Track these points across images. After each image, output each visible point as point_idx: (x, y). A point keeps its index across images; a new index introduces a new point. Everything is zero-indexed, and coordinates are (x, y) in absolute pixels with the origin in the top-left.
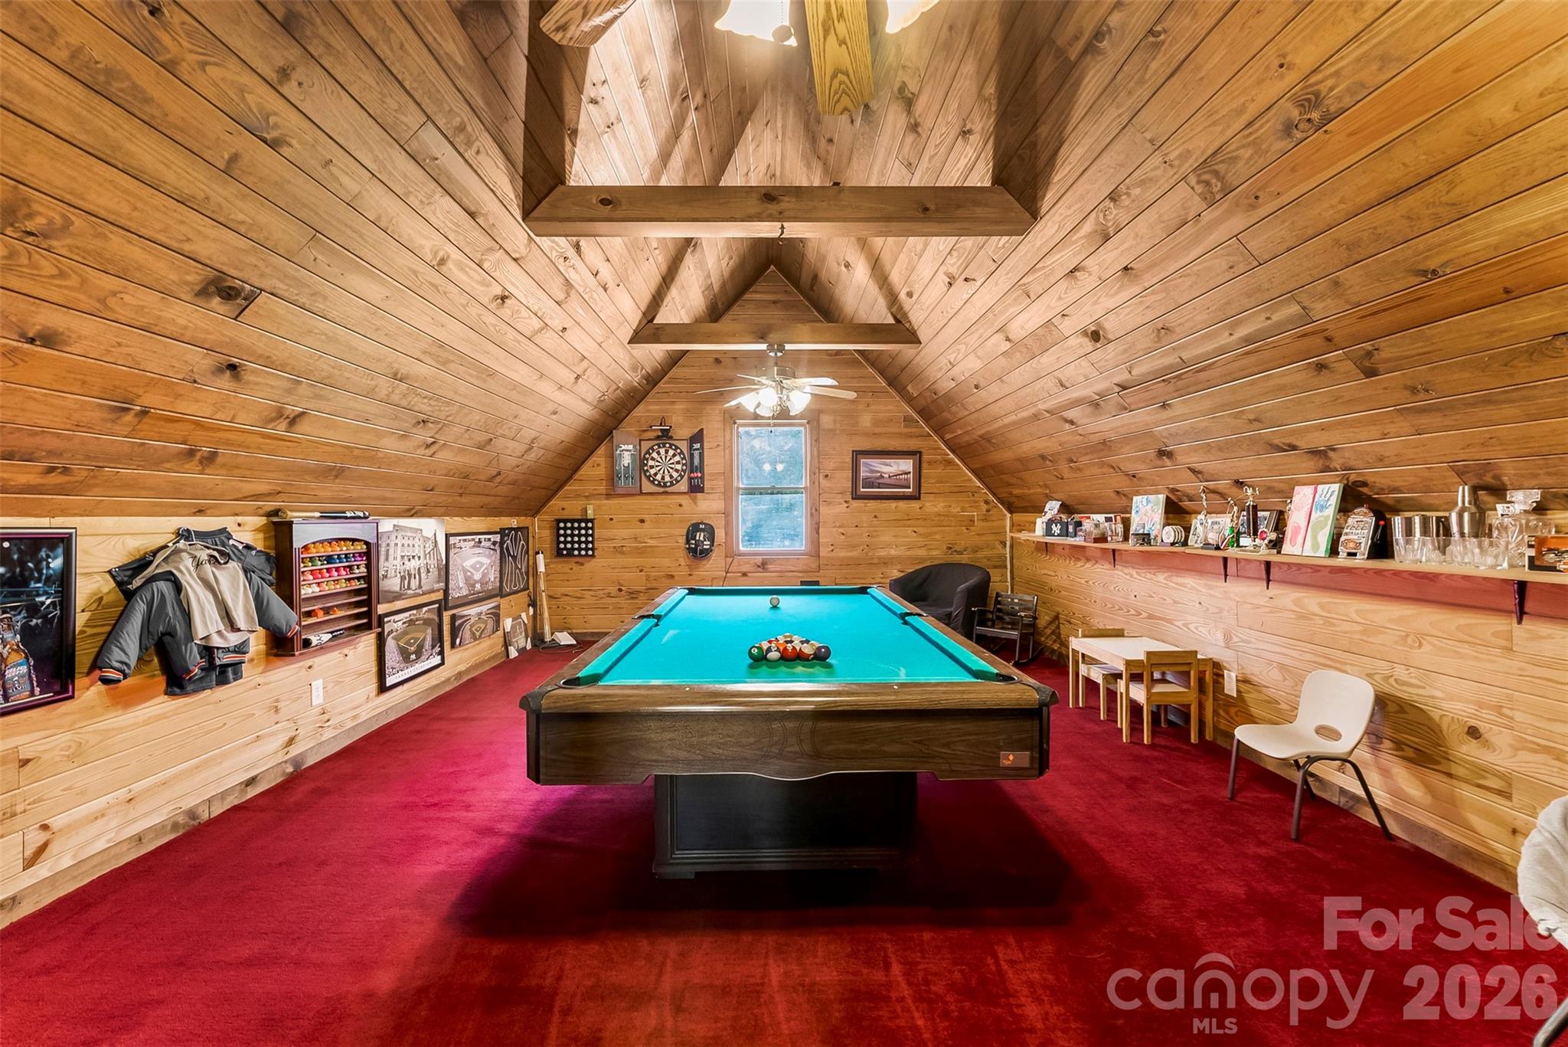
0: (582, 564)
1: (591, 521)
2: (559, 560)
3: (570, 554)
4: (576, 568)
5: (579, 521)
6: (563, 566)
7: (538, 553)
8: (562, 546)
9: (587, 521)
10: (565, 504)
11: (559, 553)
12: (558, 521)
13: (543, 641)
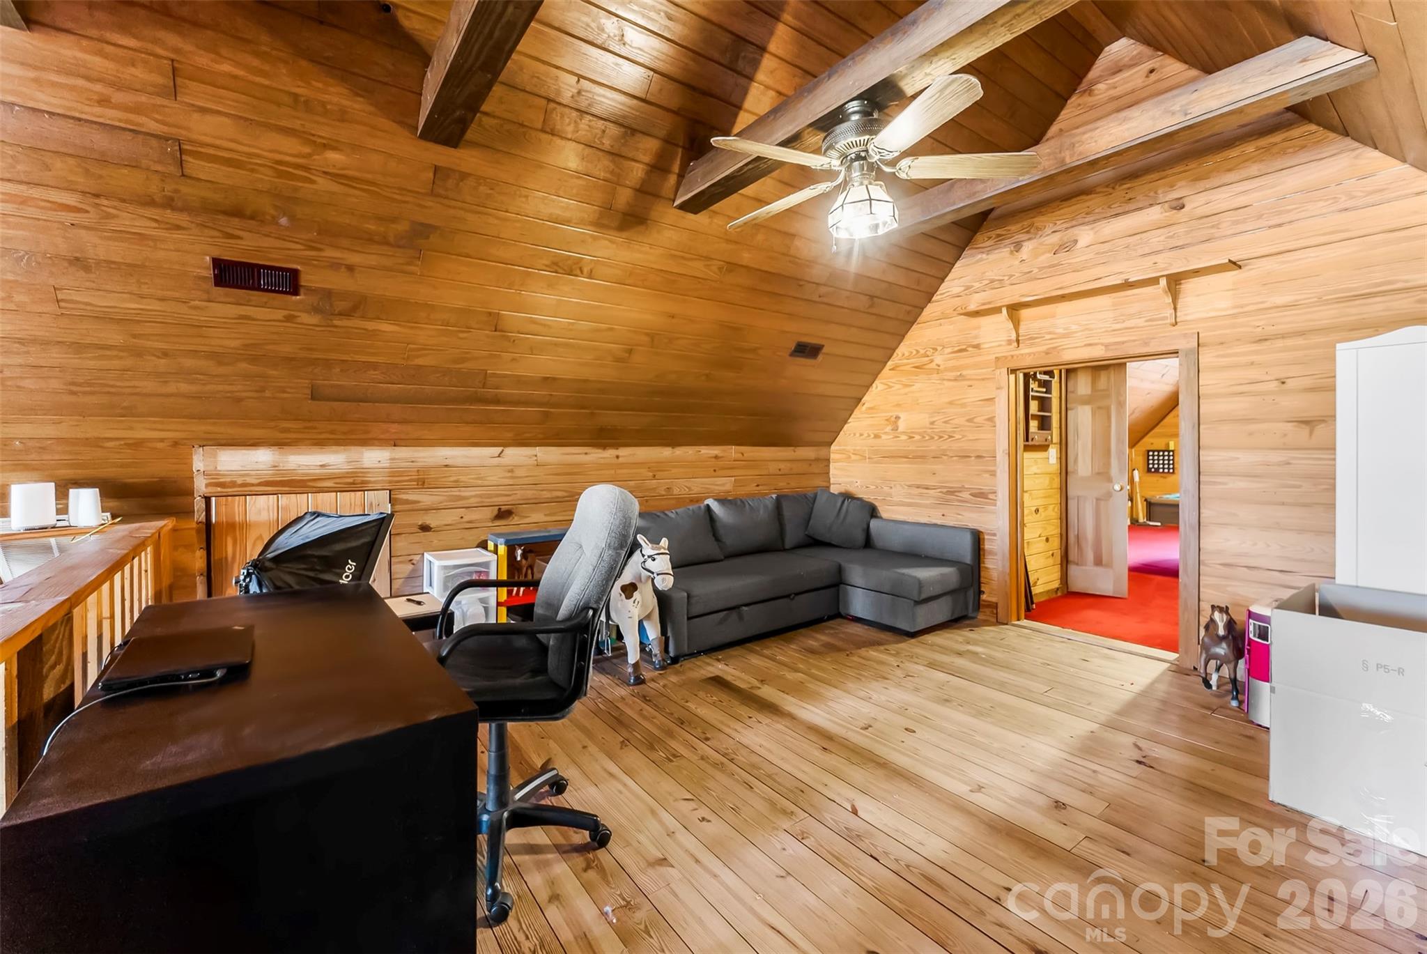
0: (1165, 478)
1: (1173, 451)
2: (1149, 474)
3: (1157, 470)
4: (1162, 480)
5: (1164, 451)
6: (1153, 479)
7: (1134, 470)
8: (1151, 466)
9: (1169, 451)
10: (1151, 440)
11: (1149, 470)
12: (1149, 451)
13: (1137, 521)
